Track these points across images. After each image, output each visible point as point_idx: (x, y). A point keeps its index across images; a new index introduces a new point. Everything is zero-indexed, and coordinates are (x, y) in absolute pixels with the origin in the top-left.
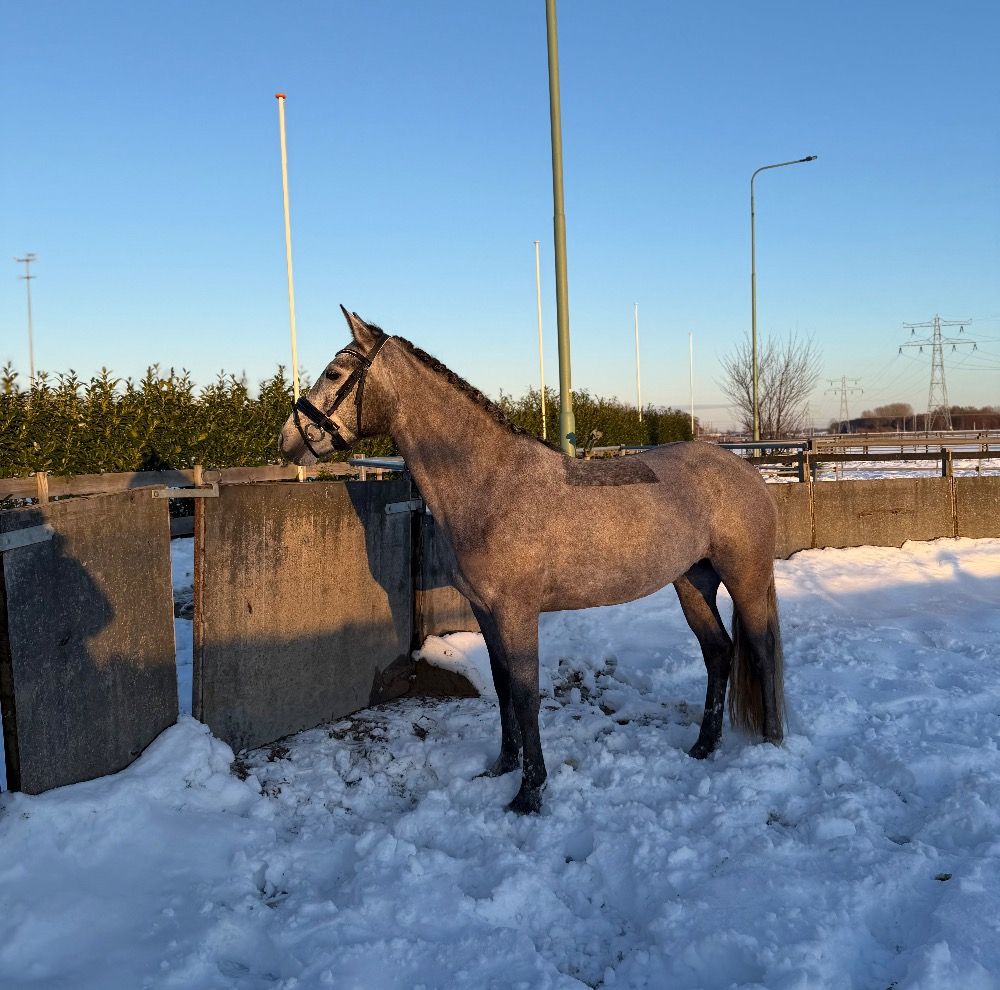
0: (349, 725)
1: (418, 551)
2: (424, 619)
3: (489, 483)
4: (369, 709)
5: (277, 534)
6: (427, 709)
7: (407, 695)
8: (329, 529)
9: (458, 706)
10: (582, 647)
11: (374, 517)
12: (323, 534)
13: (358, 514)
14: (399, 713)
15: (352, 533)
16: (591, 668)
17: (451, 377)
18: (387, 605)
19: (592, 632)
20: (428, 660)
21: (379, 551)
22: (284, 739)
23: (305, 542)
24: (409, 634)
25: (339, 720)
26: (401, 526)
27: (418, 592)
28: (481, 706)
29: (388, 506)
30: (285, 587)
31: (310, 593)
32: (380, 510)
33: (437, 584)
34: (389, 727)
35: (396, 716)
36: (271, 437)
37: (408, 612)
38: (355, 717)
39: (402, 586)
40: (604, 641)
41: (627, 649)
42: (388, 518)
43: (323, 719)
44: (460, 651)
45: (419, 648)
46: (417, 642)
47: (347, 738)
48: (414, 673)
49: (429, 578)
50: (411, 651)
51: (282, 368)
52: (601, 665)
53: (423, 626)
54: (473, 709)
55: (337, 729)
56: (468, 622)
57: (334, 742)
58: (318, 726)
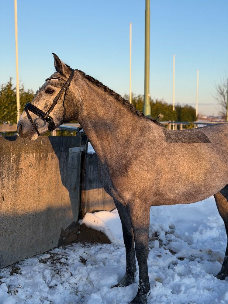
0: (48, 256)
1: (83, 171)
2: (85, 204)
3: (128, 141)
4: (58, 248)
5: (17, 162)
6: (86, 249)
7: (76, 241)
8: (42, 160)
9: (101, 248)
10: (158, 220)
11: (64, 154)
12: (39, 162)
13: (56, 153)
14: (73, 251)
15: (53, 161)
16: (162, 230)
17: (106, 89)
18: (68, 197)
19: (163, 212)
20: (86, 225)
21: (65, 171)
22: (18, 263)
23: (31, 166)
24: (77, 212)
25: (44, 253)
26: (76, 159)
27: (82, 191)
28: (112, 248)
29: (70, 149)
30: (21, 188)
31: (32, 191)
32: (67, 150)
33: (91, 188)
34: (69, 258)
35: (71, 252)
36: (5, 111)
37: (78, 201)
38: (52, 252)
39: (75, 189)
40: (169, 217)
41: (180, 221)
42: (70, 155)
43: (36, 253)
44: (102, 221)
45: (82, 219)
46: (81, 216)
47: (48, 263)
48: (80, 230)
49: (88, 185)
50: (78, 220)
51: (11, 79)
52: (168, 229)
53: (84, 208)
54: (109, 250)
55: (43, 258)
56: (105, 207)
57: (42, 265)
58: (34, 256)
